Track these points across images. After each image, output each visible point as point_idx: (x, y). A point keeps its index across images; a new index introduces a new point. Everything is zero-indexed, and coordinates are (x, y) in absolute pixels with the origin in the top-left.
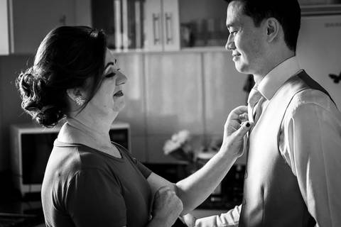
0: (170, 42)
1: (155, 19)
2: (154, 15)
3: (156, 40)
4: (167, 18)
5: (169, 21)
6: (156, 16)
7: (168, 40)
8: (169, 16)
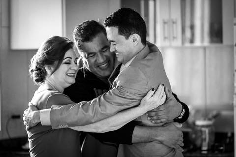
0: (175, 40)
1: (165, 23)
2: (163, 20)
3: (165, 38)
4: (173, 22)
5: (174, 25)
6: (166, 21)
7: (174, 38)
8: (174, 21)
